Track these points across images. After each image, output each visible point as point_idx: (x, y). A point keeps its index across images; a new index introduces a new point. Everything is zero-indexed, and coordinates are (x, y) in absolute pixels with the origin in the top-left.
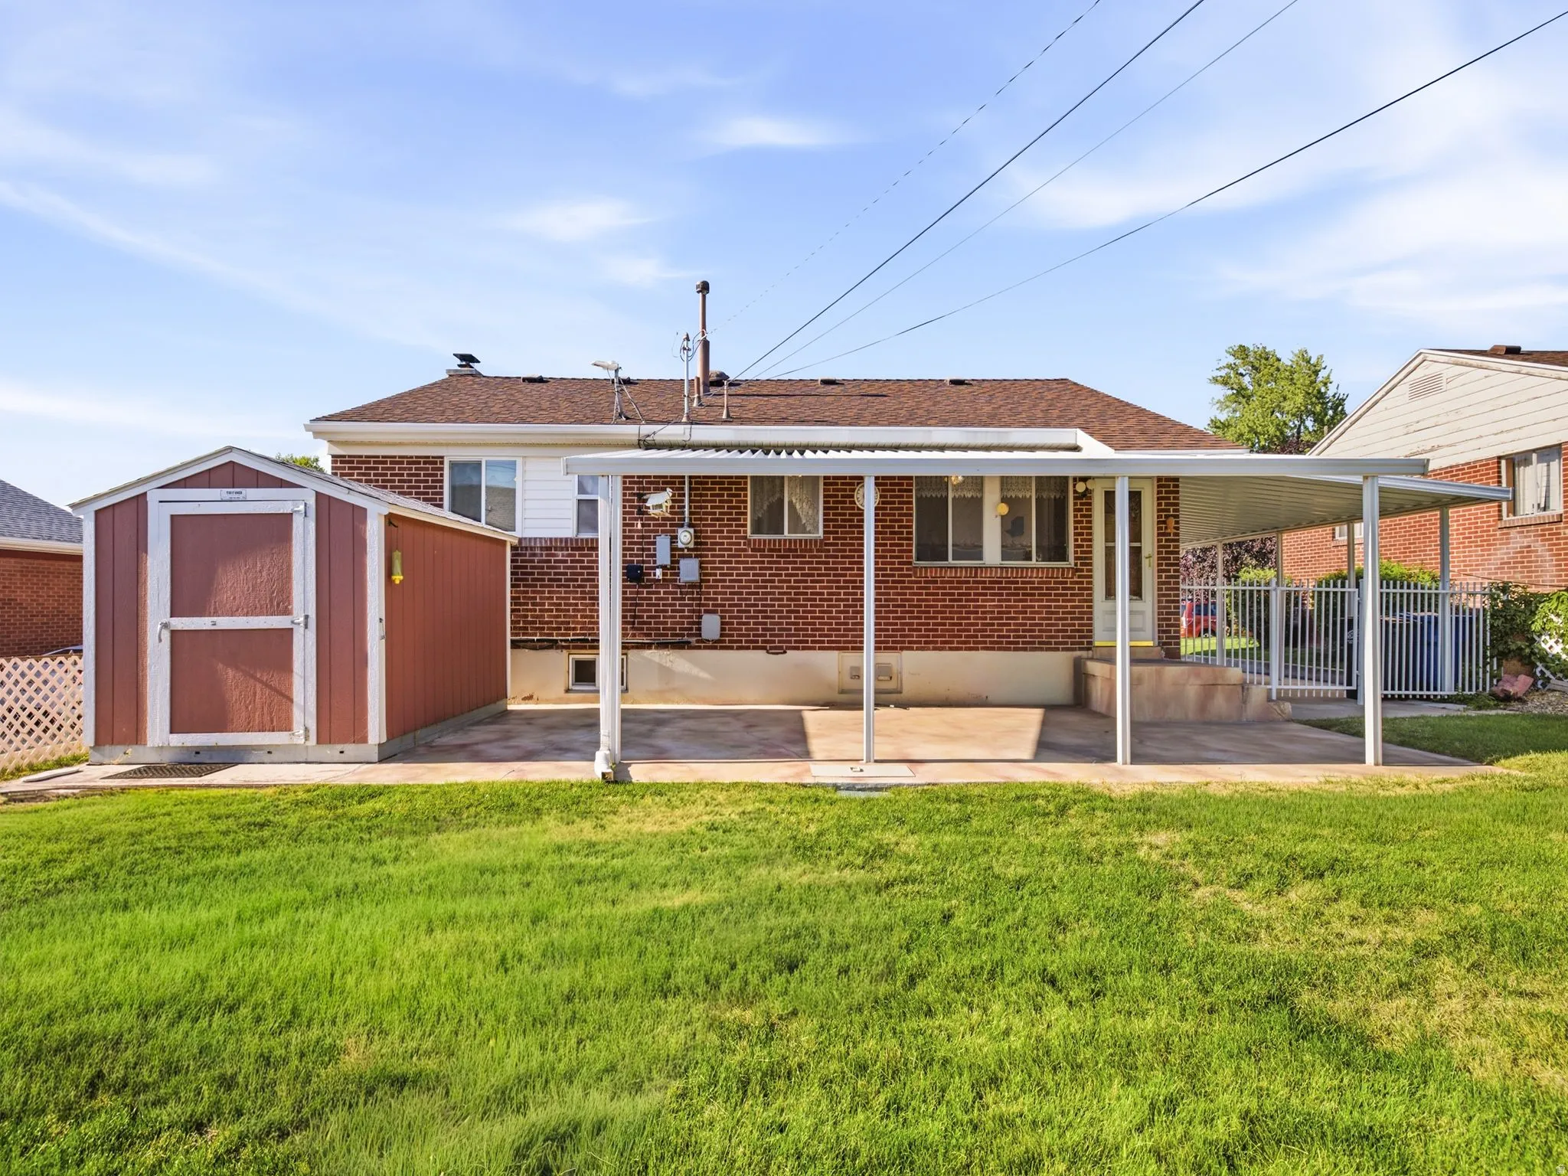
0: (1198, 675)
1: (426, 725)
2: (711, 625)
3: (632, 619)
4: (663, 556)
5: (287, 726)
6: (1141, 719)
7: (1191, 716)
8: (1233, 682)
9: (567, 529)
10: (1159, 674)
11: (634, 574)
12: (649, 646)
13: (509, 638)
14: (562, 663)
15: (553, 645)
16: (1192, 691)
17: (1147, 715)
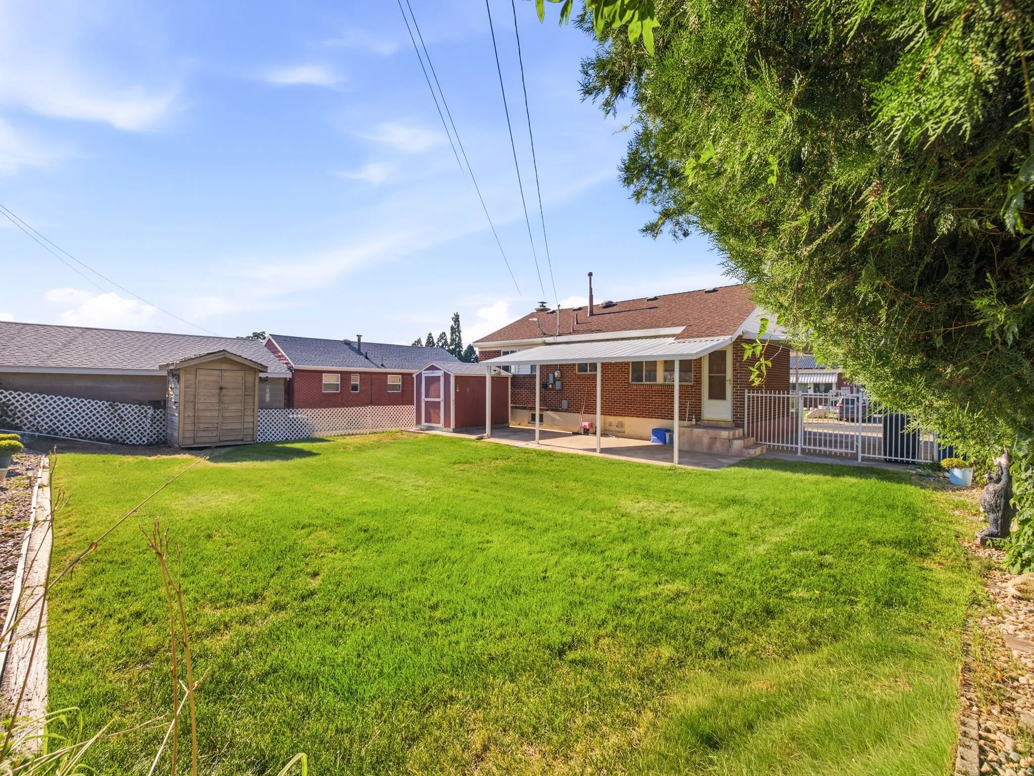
0: (708, 433)
1: (470, 426)
2: (565, 404)
3: (543, 401)
4: (551, 381)
5: (439, 423)
6: (683, 449)
7: (705, 450)
8: (724, 437)
9: (529, 372)
10: (691, 431)
11: (544, 386)
12: (548, 410)
13: (510, 405)
14: (527, 414)
15: (525, 408)
16: (706, 440)
17: (686, 448)
